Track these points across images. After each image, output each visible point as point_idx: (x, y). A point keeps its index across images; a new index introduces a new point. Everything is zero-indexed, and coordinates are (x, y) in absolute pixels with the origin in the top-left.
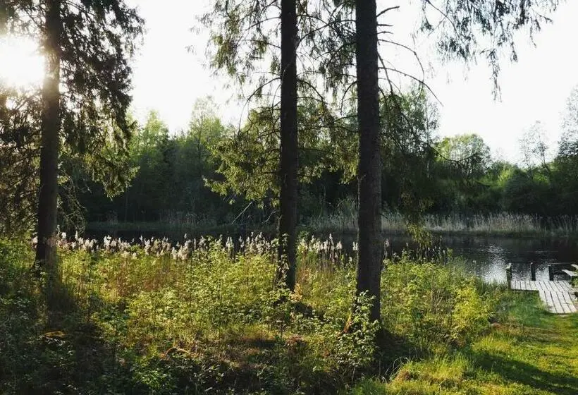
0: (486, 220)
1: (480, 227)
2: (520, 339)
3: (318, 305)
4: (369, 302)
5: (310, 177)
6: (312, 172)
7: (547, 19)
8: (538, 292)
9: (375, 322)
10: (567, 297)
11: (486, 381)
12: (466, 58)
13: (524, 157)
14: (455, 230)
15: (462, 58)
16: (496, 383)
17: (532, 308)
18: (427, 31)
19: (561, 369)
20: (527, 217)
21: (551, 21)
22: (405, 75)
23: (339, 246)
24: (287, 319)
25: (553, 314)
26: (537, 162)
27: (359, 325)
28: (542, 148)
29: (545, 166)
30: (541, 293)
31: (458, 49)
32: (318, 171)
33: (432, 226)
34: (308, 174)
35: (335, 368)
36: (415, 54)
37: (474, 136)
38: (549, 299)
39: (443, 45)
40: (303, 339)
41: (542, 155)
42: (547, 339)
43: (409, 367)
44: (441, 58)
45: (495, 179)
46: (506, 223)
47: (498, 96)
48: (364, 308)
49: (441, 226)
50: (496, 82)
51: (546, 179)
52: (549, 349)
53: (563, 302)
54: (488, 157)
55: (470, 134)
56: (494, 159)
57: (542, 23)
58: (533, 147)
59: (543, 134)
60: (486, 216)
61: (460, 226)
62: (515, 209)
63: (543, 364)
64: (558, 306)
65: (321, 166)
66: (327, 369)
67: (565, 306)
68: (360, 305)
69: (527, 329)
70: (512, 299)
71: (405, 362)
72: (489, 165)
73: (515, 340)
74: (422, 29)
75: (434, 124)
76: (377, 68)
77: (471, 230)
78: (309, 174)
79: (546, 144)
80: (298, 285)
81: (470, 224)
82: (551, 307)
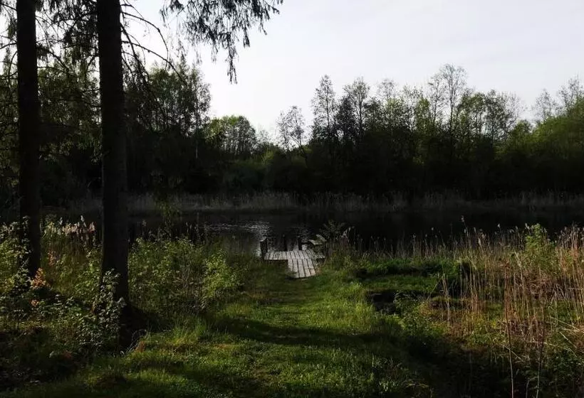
0: (251, 199)
1: (246, 205)
2: (262, 303)
3: (68, 290)
4: (112, 280)
5: (56, 155)
6: (58, 149)
7: (274, 9)
8: (287, 260)
9: (121, 299)
10: (310, 262)
11: (219, 342)
12: (214, 41)
13: (284, 139)
14: (223, 209)
15: (211, 41)
16: (228, 342)
17: (280, 275)
18: (176, 10)
19: (288, 323)
20: (286, 194)
21: (278, 11)
22: (149, 51)
23: (92, 227)
24: (28, 308)
25: (296, 279)
26: (293, 144)
27: (104, 305)
28: (299, 132)
29: (301, 147)
30: (290, 261)
31: (207, 32)
32: (65, 148)
33: (201, 206)
34: (54, 151)
35: (77, 351)
36: (159, 31)
37: (241, 118)
38: (296, 266)
39: (193, 25)
40: (43, 326)
41: (299, 138)
42: (286, 300)
43: (148, 339)
44: (191, 37)
45: (260, 160)
46: (268, 200)
47: (234, 76)
48: (109, 286)
49: (209, 205)
50: (231, 64)
51: (303, 160)
52: (285, 308)
53: (306, 267)
54: (254, 139)
55: (237, 116)
56: (259, 141)
57: (271, 12)
58: (291, 130)
59: (299, 119)
60: (251, 195)
61: (227, 205)
62: (277, 188)
63: (276, 322)
64: (302, 272)
65: (69, 143)
66: (69, 353)
67: (307, 272)
68: (105, 284)
69: (271, 293)
70: (264, 269)
71: (144, 334)
72: (255, 147)
73: (257, 303)
74: (172, 7)
75: (204, 106)
76: (120, 42)
77: (237, 208)
78: (56, 152)
79: (302, 127)
80: (40, 270)
81: (236, 203)
82: (296, 273)
